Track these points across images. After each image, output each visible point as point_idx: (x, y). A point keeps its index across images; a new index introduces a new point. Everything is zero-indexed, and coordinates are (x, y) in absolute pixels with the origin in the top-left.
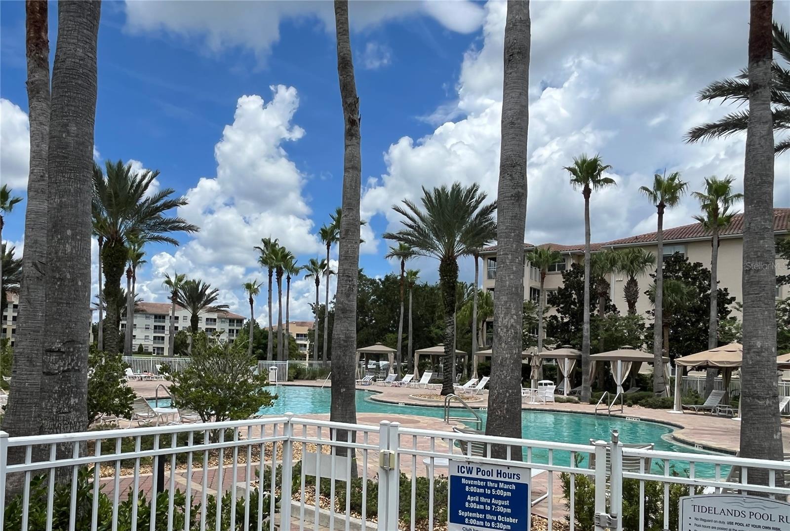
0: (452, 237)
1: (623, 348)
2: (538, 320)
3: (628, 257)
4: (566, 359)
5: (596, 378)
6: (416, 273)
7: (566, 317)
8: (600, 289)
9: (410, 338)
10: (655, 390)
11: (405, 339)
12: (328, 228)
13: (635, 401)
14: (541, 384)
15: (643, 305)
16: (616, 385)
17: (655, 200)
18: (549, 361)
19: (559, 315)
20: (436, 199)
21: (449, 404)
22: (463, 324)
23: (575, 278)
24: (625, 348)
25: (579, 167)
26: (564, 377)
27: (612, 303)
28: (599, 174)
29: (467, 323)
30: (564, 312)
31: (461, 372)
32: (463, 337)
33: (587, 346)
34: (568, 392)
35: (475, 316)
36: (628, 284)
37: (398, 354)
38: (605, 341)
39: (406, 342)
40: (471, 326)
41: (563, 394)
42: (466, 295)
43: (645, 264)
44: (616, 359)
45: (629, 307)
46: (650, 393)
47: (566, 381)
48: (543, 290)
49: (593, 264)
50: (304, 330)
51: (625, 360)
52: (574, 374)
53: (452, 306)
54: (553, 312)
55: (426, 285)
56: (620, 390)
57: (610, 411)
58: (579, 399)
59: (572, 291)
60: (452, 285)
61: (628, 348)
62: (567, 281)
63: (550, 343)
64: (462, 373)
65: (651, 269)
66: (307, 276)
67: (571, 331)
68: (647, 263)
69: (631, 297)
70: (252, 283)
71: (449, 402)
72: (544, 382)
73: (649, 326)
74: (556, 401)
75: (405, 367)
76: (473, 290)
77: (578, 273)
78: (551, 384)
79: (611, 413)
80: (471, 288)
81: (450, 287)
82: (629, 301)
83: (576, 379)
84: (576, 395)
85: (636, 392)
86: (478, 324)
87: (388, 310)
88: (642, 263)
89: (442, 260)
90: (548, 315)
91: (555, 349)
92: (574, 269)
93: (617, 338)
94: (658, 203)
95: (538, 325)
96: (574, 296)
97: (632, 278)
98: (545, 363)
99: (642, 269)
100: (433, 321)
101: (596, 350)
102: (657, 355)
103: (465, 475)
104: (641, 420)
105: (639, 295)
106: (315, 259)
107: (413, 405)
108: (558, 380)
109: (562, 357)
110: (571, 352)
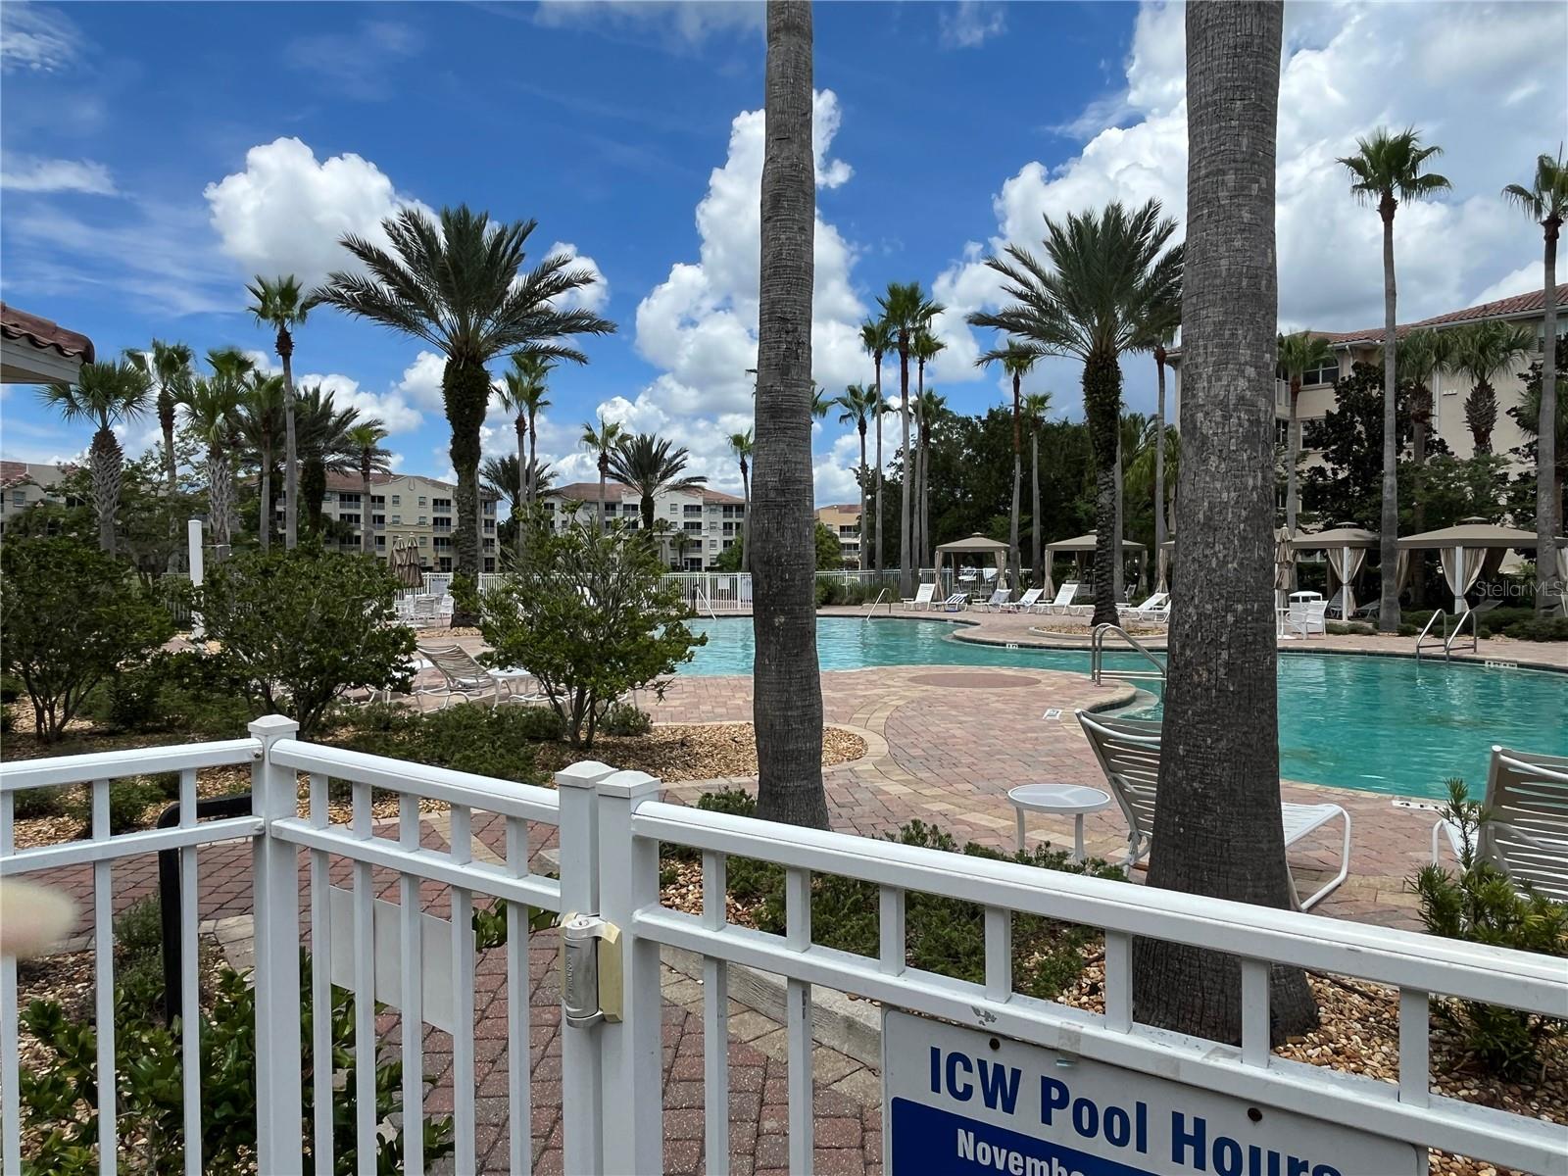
0: (1106, 313)
1: (1465, 523)
2: (1285, 478)
3: (1473, 340)
4: (1346, 549)
5: (1408, 585)
6: (1044, 399)
7: (1342, 469)
8: (1415, 408)
9: (1036, 521)
10: (1539, 604)
11: (1025, 526)
12: (876, 325)
13: (1494, 627)
14: (1296, 599)
15: (1506, 436)
16: (1453, 598)
17: (1539, 211)
18: (1309, 555)
19: (1328, 466)
20: (1072, 237)
21: (1100, 643)
22: (1139, 493)
23: (1360, 391)
24: (1471, 522)
25: (1370, 157)
26: (1342, 584)
27: (1436, 437)
28: (1414, 168)
29: (1145, 490)
30: (1339, 459)
31: (1136, 581)
32: (1137, 517)
33: (1391, 520)
34: (1350, 614)
35: (1159, 474)
36: (1473, 395)
37: (1012, 552)
38: (1427, 510)
39: (1028, 530)
40: (1152, 493)
41: (1341, 618)
42: (1143, 436)
43: (1510, 351)
44: (1451, 545)
45: (1476, 440)
46: (1528, 611)
47: (1346, 591)
48: (1295, 421)
49: (1401, 356)
50: (851, 520)
51: (1470, 545)
52: (1361, 580)
53: (1109, 450)
54: (1316, 460)
55: (1066, 423)
56: (1461, 606)
57: (1448, 650)
58: (1377, 626)
59: (1354, 417)
60: (1108, 408)
61: (1477, 522)
62: (1343, 397)
63: (1310, 520)
64: (1137, 584)
65: (1522, 363)
66: (843, 417)
67: (1353, 496)
68: (1514, 351)
69: (1481, 419)
70: (744, 435)
71: (1100, 639)
72: (1301, 594)
73: (1518, 478)
74: (1328, 632)
75: (1028, 576)
76: (1155, 428)
77: (1365, 382)
78: (1318, 598)
79: (1451, 653)
80: (1152, 424)
81: (1104, 412)
82: (1475, 429)
83: (1367, 587)
84: (1366, 619)
85: (1496, 608)
86: (1166, 491)
87: (994, 473)
88: (1504, 350)
89: (1089, 361)
90: (1305, 466)
91: (1320, 531)
92: (1358, 374)
93: (1451, 504)
94: (1545, 217)
95: (1286, 486)
96: (1360, 427)
97: (1483, 382)
98: (1299, 559)
99: (1503, 363)
100: (1080, 489)
101: (1406, 529)
102: (1543, 533)
103: (975, 1109)
104: (1521, 665)
105: (1498, 415)
106: (856, 385)
107: (1034, 647)
108: (1329, 590)
109: (1338, 546)
110: (1357, 536)
